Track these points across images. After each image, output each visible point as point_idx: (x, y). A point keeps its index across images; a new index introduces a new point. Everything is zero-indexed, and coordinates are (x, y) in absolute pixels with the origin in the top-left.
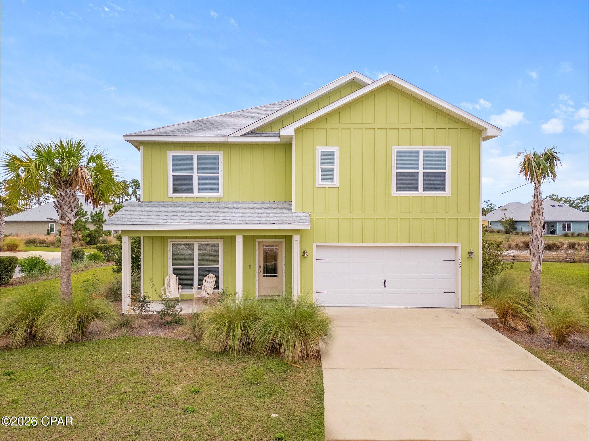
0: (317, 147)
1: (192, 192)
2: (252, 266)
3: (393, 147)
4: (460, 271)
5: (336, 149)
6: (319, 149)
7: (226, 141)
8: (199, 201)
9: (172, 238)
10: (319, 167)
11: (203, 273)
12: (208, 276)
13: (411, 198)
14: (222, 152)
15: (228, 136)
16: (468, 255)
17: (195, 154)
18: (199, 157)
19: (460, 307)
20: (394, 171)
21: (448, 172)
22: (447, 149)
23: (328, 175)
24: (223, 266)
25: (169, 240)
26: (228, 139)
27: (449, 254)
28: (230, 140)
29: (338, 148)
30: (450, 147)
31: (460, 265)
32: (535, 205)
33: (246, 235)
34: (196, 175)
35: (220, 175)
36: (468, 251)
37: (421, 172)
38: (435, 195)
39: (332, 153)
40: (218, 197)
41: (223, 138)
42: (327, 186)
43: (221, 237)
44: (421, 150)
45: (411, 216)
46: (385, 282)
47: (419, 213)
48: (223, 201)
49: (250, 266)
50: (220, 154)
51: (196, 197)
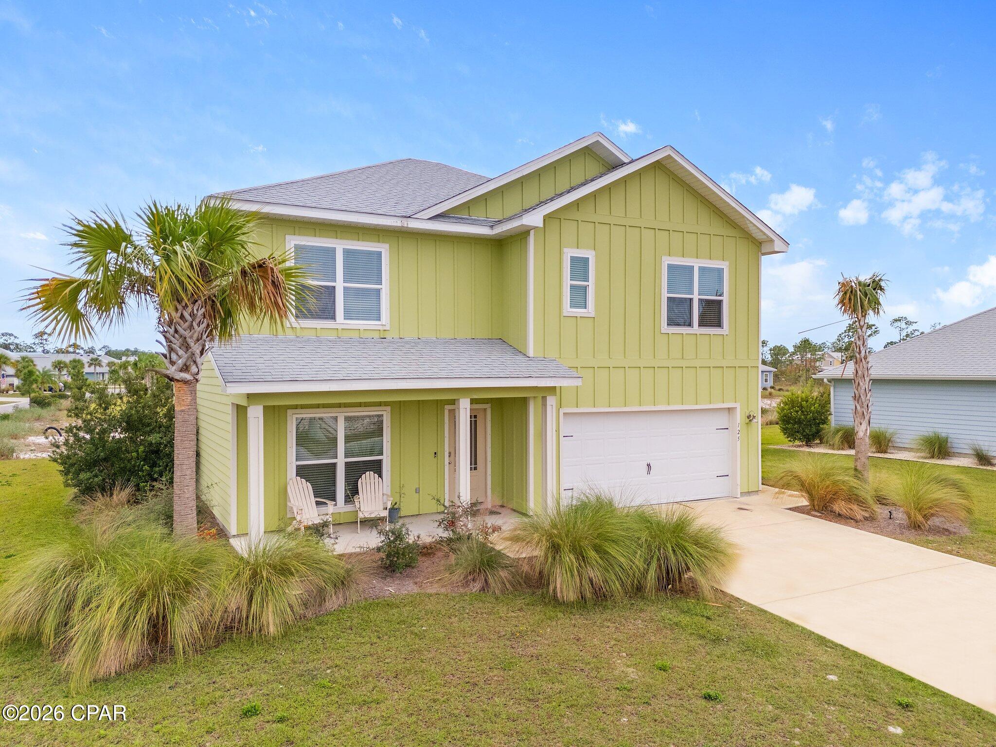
0: (565, 250)
1: (333, 317)
2: (439, 454)
3: (664, 258)
4: (739, 443)
5: (589, 254)
6: (569, 253)
7: (406, 226)
8: (346, 335)
9: (296, 407)
10: (567, 282)
11: (355, 472)
12: (363, 476)
13: (684, 335)
14: (387, 246)
15: (409, 217)
16: (747, 420)
17: (340, 246)
18: (347, 253)
19: (739, 496)
20: (665, 295)
21: (725, 299)
22: (724, 265)
23: (579, 296)
24: (390, 457)
25: (290, 412)
26: (409, 223)
27: (722, 420)
28: (413, 224)
29: (593, 253)
30: (727, 263)
31: (739, 435)
32: (861, 349)
33: (477, 397)
34: (340, 285)
35: (385, 288)
36: (747, 414)
37: (696, 297)
38: (712, 333)
39: (586, 260)
40: (381, 328)
41: (401, 219)
42: (578, 315)
43: (386, 404)
44: (697, 264)
45: (684, 364)
46: (649, 465)
47: (693, 359)
48: (389, 336)
49: (435, 453)
50: (383, 248)
51: (340, 327)
